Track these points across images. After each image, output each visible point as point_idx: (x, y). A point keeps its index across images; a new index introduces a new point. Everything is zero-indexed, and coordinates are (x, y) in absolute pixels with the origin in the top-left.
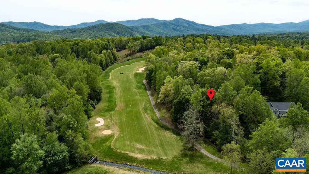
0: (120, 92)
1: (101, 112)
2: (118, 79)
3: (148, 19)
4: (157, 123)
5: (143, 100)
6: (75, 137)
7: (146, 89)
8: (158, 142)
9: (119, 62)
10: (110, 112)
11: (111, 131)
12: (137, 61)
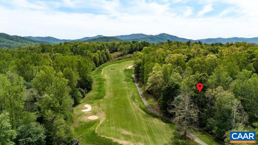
0: (110, 84)
1: (90, 99)
2: (109, 74)
3: (138, 34)
4: (144, 110)
5: (131, 90)
6: (55, 117)
7: (134, 82)
8: (145, 129)
9: (112, 61)
10: (99, 100)
11: (98, 117)
12: (127, 61)
